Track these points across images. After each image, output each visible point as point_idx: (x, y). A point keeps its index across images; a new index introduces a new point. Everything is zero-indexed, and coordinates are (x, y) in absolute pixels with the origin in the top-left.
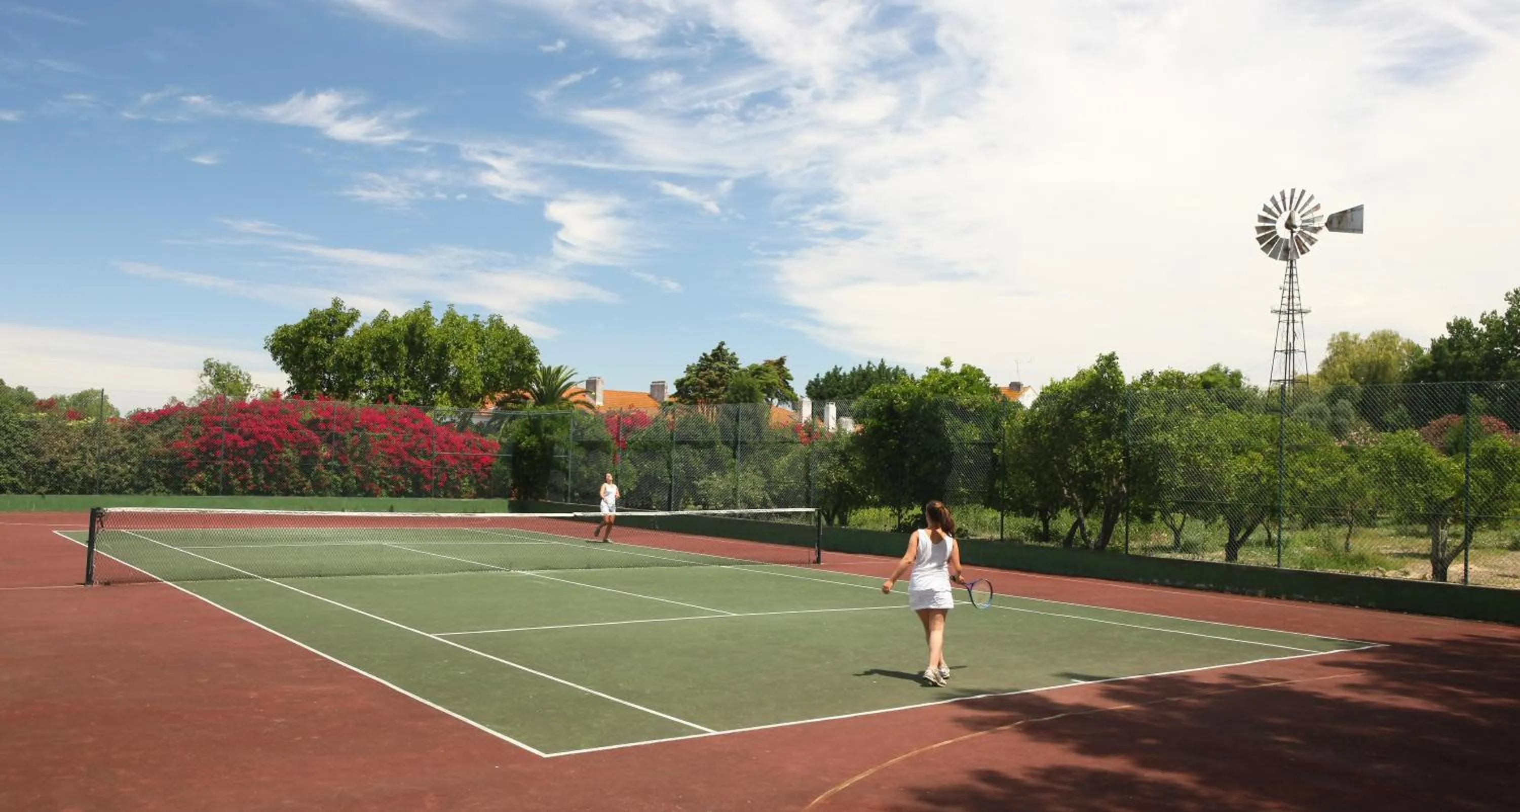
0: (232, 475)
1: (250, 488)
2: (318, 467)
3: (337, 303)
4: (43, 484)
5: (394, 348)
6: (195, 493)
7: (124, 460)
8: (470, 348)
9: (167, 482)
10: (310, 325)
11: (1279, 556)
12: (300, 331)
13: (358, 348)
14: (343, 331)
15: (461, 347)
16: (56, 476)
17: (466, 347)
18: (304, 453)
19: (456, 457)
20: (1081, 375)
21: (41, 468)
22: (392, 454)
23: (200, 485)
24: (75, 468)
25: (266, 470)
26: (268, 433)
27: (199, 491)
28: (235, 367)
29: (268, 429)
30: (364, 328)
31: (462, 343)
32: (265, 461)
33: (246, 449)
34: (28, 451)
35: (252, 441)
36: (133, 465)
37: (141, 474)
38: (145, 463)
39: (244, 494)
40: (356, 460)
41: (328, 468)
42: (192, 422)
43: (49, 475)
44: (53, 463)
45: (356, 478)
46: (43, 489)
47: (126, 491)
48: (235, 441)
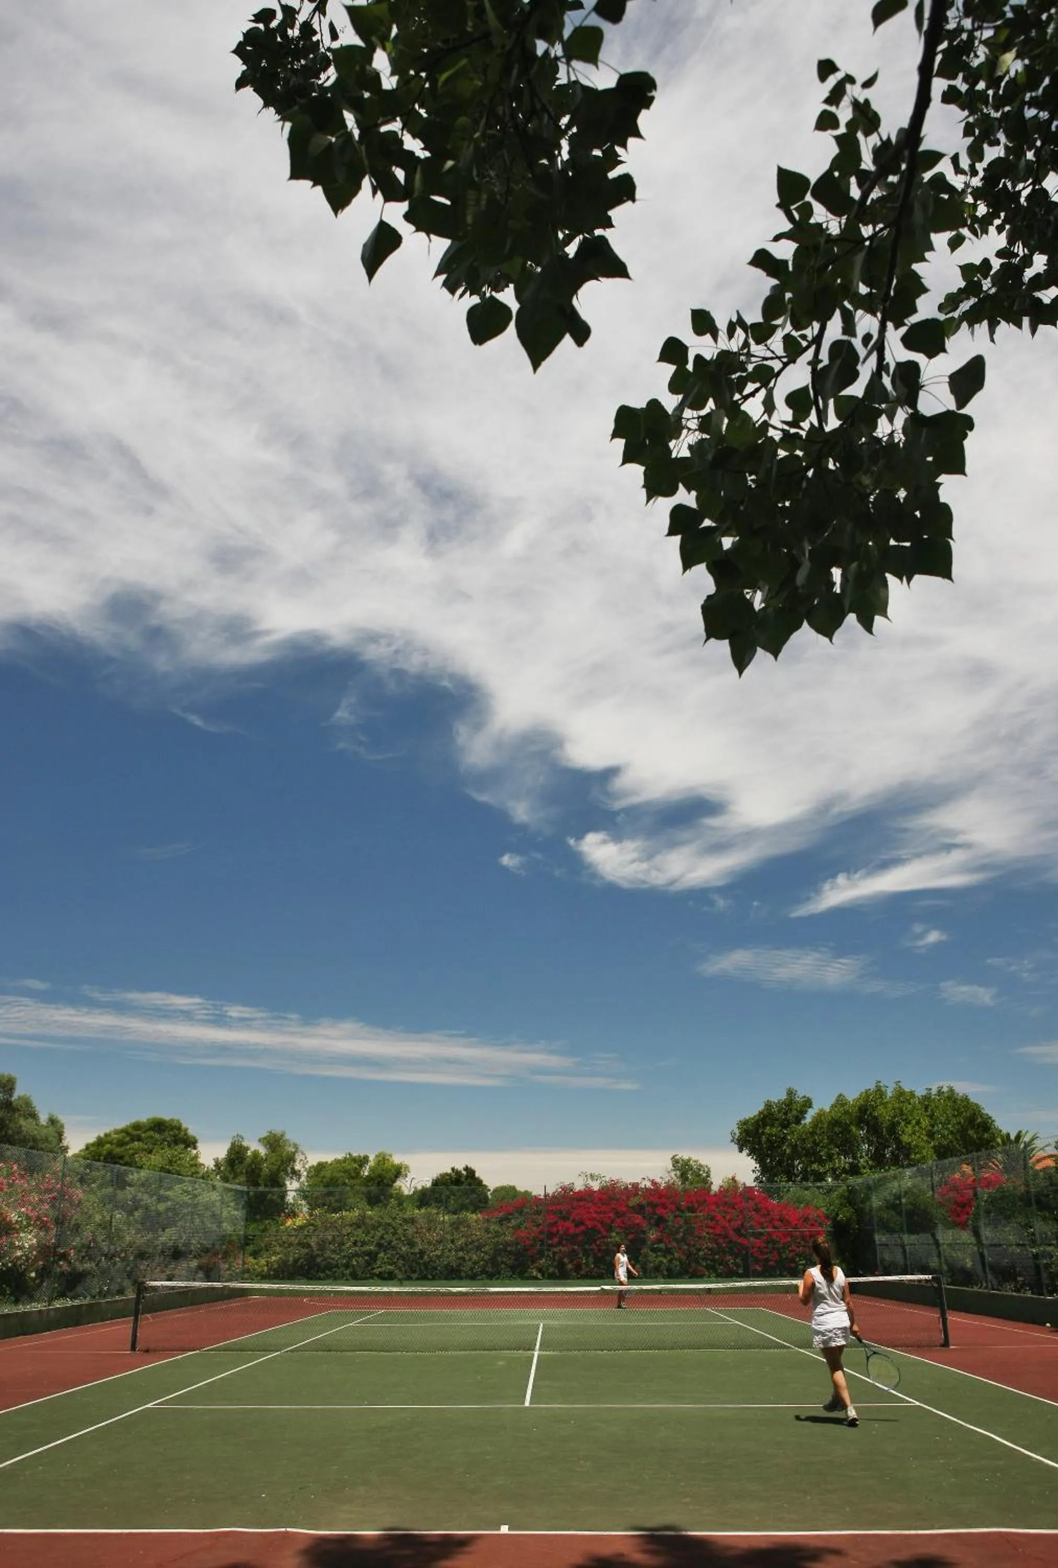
0: (566, 1260)
1: (582, 1272)
2: (645, 1250)
3: (791, 1093)
4: (415, 1272)
5: (846, 1129)
6: (536, 1278)
7: (479, 1248)
8: (918, 1123)
9: (513, 1268)
10: (765, 1117)
12: (757, 1122)
13: (811, 1133)
14: (798, 1120)
15: (909, 1123)
16: (424, 1264)
17: (914, 1122)
18: (630, 1237)
19: (790, 1234)
21: (412, 1257)
22: (719, 1235)
23: (540, 1270)
24: (438, 1257)
25: (595, 1257)
26: (594, 1219)
27: (539, 1276)
28: (695, 1161)
29: (595, 1215)
30: (821, 1114)
31: (910, 1118)
32: (594, 1246)
33: (577, 1235)
34: (405, 1242)
35: (583, 1228)
36: (485, 1253)
37: (493, 1261)
38: (497, 1252)
39: (578, 1278)
40: (678, 1241)
41: (654, 1250)
42: (538, 1213)
43: (419, 1264)
44: (422, 1253)
45: (680, 1260)
46: (415, 1276)
47: (479, 1277)
48: (568, 1229)
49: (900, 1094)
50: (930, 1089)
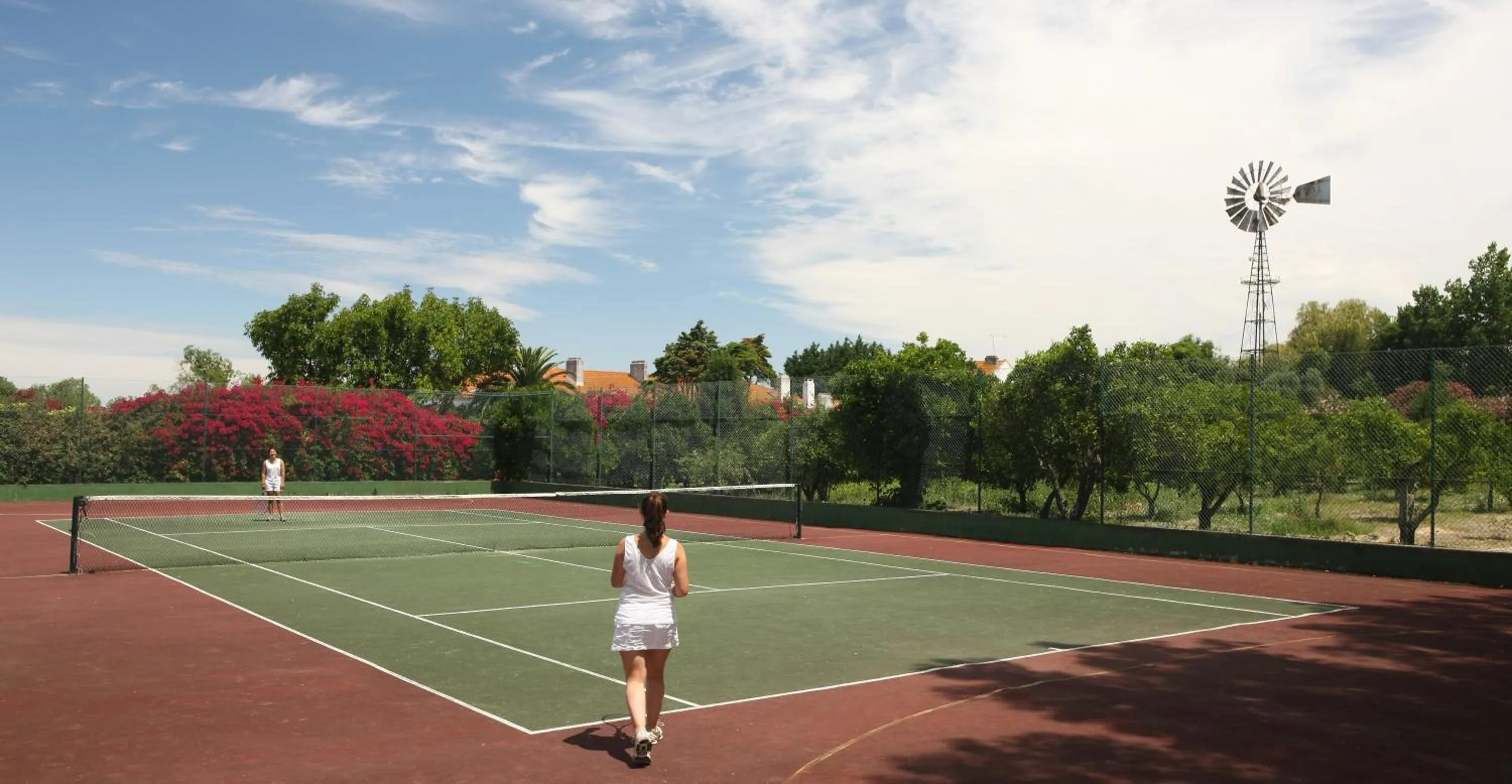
0: (214, 461)
1: (233, 474)
2: (301, 452)
3: (316, 289)
4: (25, 474)
5: (374, 332)
6: (177, 480)
7: (106, 448)
8: (450, 331)
9: (149, 469)
10: (289, 311)
11: (1251, 522)
12: (280, 317)
13: (338, 332)
14: (322, 316)
15: (441, 330)
16: (38, 466)
17: (446, 330)
18: (287, 438)
19: (438, 440)
20: (1055, 348)
21: (22, 458)
22: (375, 438)
23: (182, 471)
24: (57, 458)
25: (249, 457)
26: (248, 419)
27: (182, 477)
28: (215, 354)
29: (250, 415)
30: (344, 313)
31: (442, 326)
32: (248, 447)
33: (228, 435)
34: (9, 441)
35: (234, 428)
36: (115, 453)
37: (124, 462)
38: (128, 450)
39: (227, 481)
40: (338, 444)
41: (310, 452)
42: (173, 409)
43: (31, 464)
44: (34, 453)
45: (339, 462)
46: (25, 479)
47: (109, 480)
48: (217, 428)
49: (431, 301)
50: (457, 299)
